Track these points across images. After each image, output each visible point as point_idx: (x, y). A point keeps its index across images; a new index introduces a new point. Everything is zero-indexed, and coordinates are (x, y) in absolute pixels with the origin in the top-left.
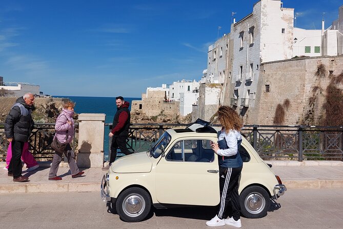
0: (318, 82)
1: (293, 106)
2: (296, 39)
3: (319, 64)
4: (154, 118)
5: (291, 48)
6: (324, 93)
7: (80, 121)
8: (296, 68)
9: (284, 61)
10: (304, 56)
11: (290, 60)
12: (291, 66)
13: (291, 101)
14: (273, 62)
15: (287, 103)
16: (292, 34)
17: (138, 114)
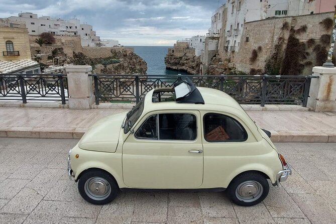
0: (282, 34)
1: (264, 50)
2: (269, 5)
3: (285, 22)
4: (181, 58)
5: (266, 12)
6: (286, 42)
7: (68, 73)
8: (268, 25)
9: (260, 21)
10: (274, 17)
11: (264, 20)
12: (264, 24)
13: (263, 47)
14: (252, 22)
15: (260, 48)
16: (267, 2)
17: (172, 55)
